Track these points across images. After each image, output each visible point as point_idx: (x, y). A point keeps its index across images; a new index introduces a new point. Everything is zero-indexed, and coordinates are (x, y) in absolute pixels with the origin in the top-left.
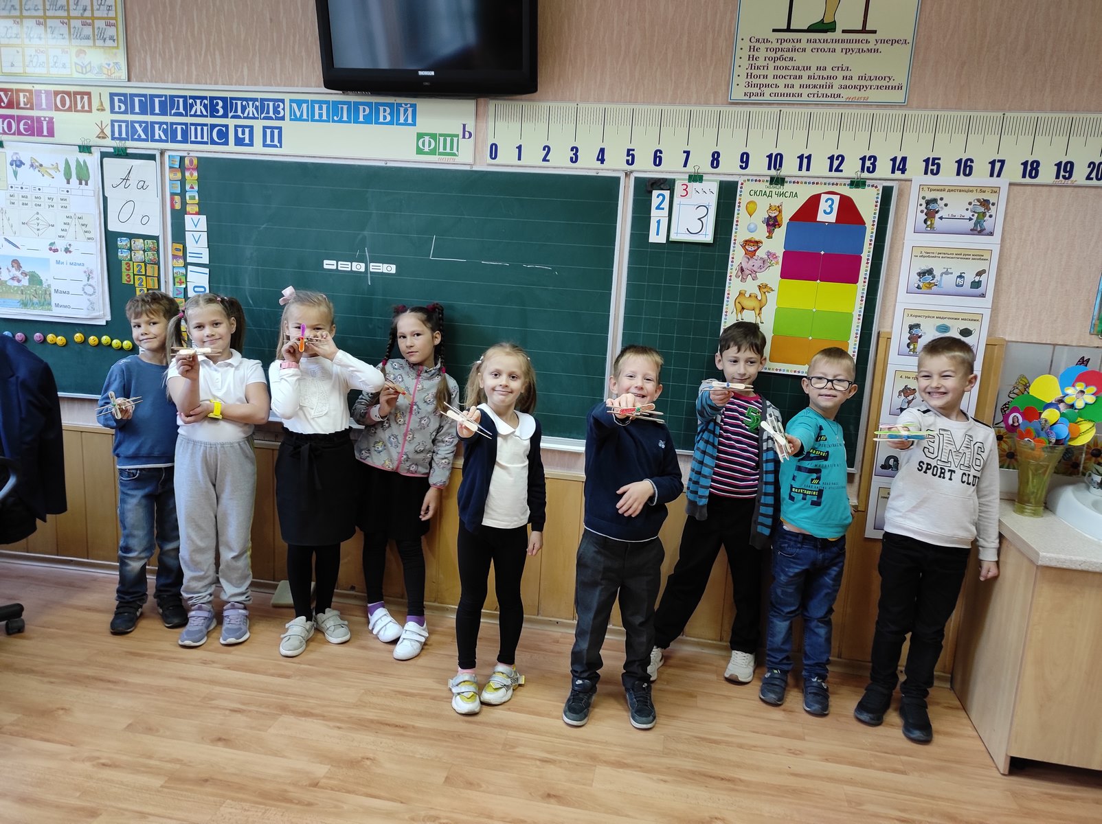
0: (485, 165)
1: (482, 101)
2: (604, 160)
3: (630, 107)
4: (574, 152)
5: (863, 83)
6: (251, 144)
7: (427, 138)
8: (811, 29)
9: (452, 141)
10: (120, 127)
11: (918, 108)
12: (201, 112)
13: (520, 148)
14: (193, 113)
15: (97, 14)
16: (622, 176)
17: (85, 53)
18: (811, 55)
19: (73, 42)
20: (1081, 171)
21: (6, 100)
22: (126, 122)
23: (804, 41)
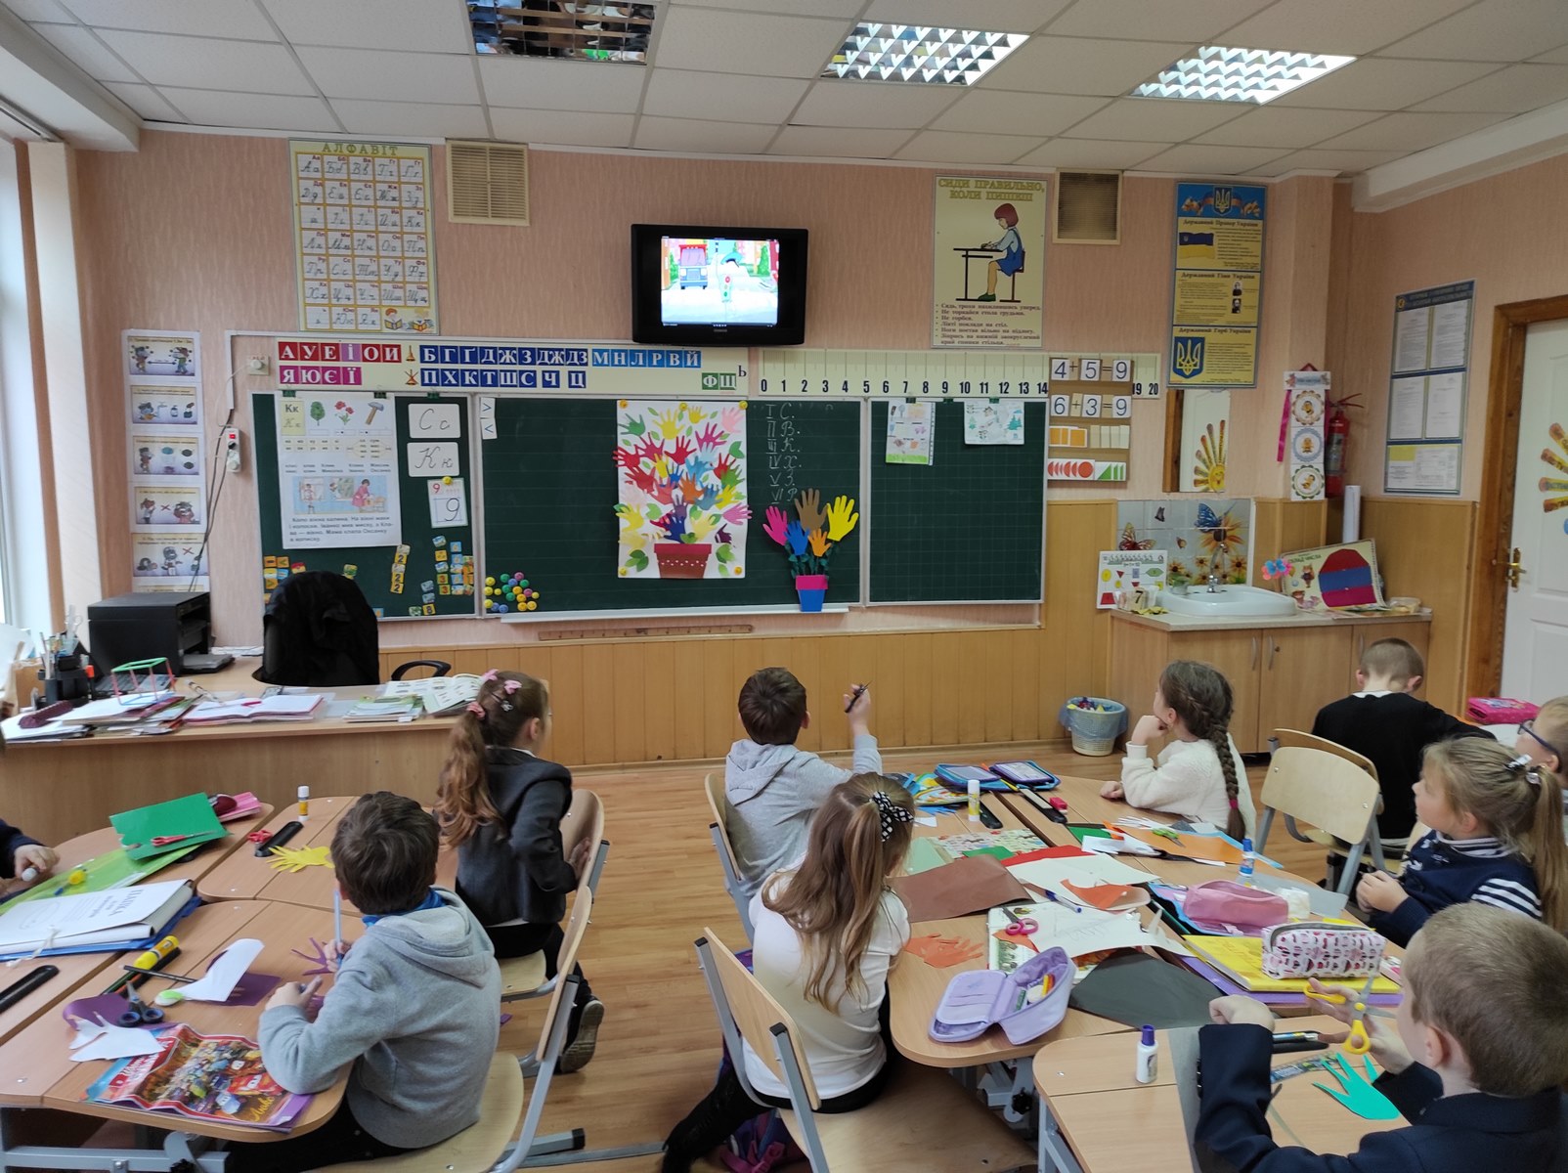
0: (757, 396)
1: (753, 349)
2: (848, 390)
3: (864, 351)
4: (825, 384)
5: (1015, 334)
6: (558, 386)
7: (710, 377)
8: (981, 299)
9: (731, 378)
10: (430, 374)
11: (1050, 351)
12: (510, 360)
13: (784, 382)
14: (502, 361)
15: (408, 279)
16: (862, 401)
17: (395, 311)
18: (981, 316)
19: (384, 303)
20: (1146, 390)
21: (310, 353)
22: (436, 370)
23: (977, 307)
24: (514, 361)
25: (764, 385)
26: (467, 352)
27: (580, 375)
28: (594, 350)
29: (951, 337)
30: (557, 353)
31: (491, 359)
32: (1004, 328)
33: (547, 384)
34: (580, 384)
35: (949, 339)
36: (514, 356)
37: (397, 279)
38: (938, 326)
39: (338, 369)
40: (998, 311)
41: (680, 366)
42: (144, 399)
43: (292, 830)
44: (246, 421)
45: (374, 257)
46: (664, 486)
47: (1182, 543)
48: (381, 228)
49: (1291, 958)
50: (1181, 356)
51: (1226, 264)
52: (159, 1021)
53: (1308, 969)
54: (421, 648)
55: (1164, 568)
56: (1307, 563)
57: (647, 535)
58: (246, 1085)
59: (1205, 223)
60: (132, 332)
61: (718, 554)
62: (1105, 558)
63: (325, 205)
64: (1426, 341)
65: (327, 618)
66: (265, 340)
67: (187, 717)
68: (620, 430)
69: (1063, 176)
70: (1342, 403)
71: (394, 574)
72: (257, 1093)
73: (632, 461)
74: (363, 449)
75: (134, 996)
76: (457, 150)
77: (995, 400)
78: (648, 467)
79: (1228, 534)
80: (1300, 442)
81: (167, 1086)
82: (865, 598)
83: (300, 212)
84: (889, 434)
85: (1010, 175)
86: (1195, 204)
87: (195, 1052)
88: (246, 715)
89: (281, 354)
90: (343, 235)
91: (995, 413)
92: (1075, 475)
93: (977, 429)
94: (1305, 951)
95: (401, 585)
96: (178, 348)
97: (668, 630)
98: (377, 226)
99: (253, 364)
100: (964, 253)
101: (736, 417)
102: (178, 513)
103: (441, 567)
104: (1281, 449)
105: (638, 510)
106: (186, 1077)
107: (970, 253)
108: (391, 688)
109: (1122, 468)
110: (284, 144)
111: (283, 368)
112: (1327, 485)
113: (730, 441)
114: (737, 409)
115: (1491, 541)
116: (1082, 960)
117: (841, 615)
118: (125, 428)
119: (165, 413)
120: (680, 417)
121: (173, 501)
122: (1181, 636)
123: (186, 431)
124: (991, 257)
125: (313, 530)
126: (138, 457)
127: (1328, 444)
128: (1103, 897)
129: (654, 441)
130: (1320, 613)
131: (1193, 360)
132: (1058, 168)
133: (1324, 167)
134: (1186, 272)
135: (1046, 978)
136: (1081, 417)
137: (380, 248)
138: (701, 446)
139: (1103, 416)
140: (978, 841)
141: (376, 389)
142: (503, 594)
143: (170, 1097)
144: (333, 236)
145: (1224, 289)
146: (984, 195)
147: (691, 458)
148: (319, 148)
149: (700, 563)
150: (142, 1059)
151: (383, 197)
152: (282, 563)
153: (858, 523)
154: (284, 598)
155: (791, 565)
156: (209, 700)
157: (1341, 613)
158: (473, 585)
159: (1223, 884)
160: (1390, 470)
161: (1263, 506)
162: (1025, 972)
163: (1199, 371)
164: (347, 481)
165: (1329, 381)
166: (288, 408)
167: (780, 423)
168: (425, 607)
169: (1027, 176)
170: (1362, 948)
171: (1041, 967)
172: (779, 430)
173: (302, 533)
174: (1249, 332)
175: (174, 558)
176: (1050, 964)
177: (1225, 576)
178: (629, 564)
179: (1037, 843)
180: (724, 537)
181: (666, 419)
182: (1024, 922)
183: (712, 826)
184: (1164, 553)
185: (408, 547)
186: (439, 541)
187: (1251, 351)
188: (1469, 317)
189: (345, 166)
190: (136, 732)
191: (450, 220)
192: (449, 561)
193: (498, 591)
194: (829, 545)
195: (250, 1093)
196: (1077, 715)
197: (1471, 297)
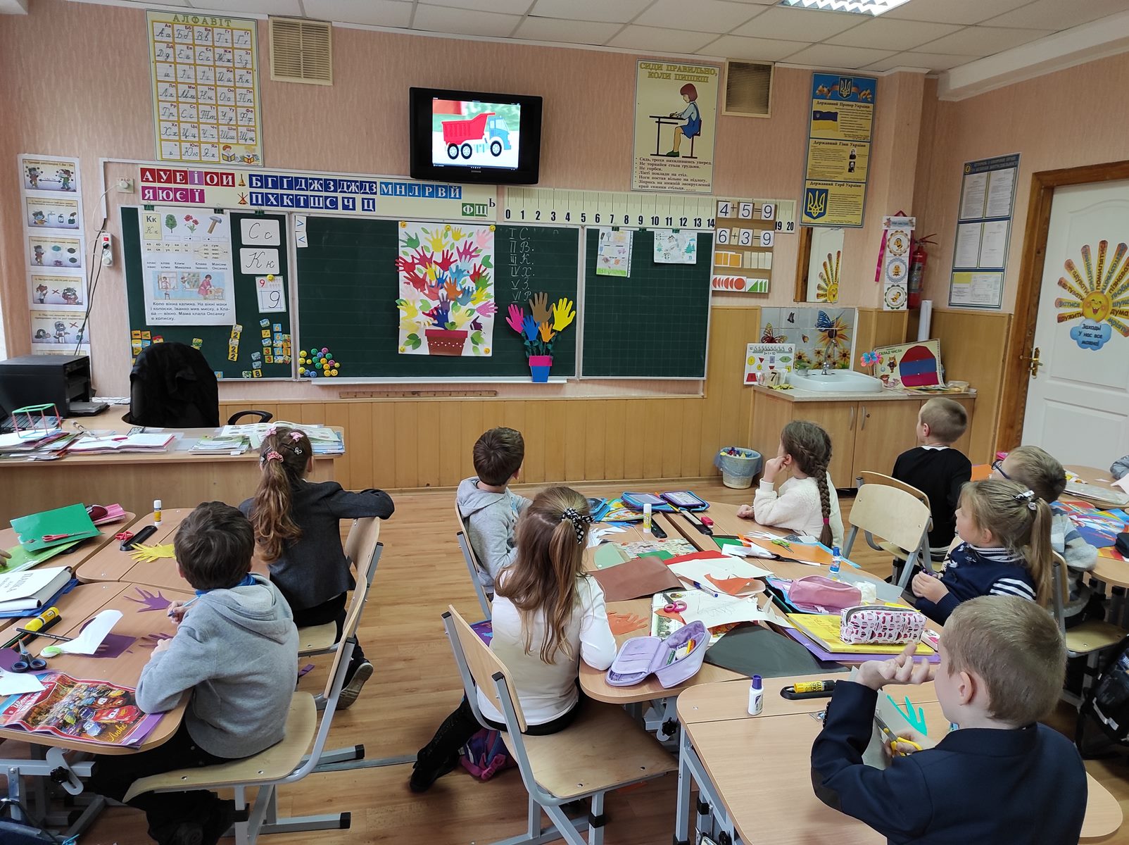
0: (503, 222)
1: (500, 186)
2: (570, 219)
3: (582, 191)
4: (553, 215)
5: (693, 182)
6: (354, 209)
7: (468, 206)
8: (668, 155)
9: (483, 208)
10: (257, 197)
11: (717, 195)
12: (318, 188)
14: (312, 189)
15: (239, 123)
16: (580, 228)
17: (230, 148)
18: (669, 168)
19: (221, 140)
20: (785, 226)
21: (165, 178)
22: (262, 193)
23: (665, 161)
24: (321, 189)
25: (508, 211)
26: (285, 180)
27: (371, 201)
28: (381, 183)
29: (647, 182)
30: (353, 184)
31: (303, 187)
32: (685, 178)
33: (345, 207)
34: (371, 208)
35: (644, 184)
36: (321, 185)
37: (233, 122)
38: (637, 174)
39: (186, 190)
40: (681, 164)
41: (446, 197)
42: (38, 208)
43: (149, 531)
44: (117, 227)
45: (214, 105)
46: (433, 287)
47: (806, 339)
48: (218, 83)
49: (860, 630)
50: (810, 203)
51: (846, 135)
52: (44, 668)
53: (871, 638)
54: (252, 402)
55: (792, 356)
56: (892, 355)
57: (420, 323)
58: (107, 715)
59: (832, 104)
60: (26, 156)
61: (472, 338)
62: (751, 349)
63: (175, 63)
64: (984, 197)
65: (178, 377)
66: (130, 166)
67: (71, 448)
68: (401, 244)
69: (731, 64)
70: (923, 240)
71: (231, 346)
72: (115, 721)
73: (410, 267)
74: (206, 252)
75: (23, 650)
76: (275, 23)
77: (677, 231)
78: (421, 272)
79: (838, 333)
80: (892, 267)
81: (47, 715)
82: (579, 373)
83: (156, 68)
84: (599, 253)
85: (692, 62)
86: (825, 89)
87: (70, 691)
88: (116, 447)
89: (142, 178)
90: (190, 87)
91: (676, 240)
92: (732, 288)
93: (663, 252)
94: (870, 625)
95: (236, 355)
96: (63, 170)
97: (435, 394)
98: (215, 80)
99: (122, 185)
100: (657, 120)
101: (487, 237)
102: (65, 296)
103: (266, 343)
104: (878, 273)
105: (414, 303)
106: (61, 709)
107: (661, 120)
108: (226, 430)
109: (765, 283)
110: (143, 13)
111: (144, 188)
112: (909, 300)
113: (483, 254)
114: (488, 231)
115: (1020, 342)
116: (715, 630)
117: (562, 384)
118: (22, 231)
119: (53, 219)
120: (446, 236)
121: (62, 287)
122: (802, 405)
123: (69, 234)
124: (677, 124)
125: (169, 311)
126: (34, 253)
127: (911, 270)
128: (733, 587)
129: (425, 252)
130: (900, 391)
131: (819, 206)
132: (727, 58)
133: (918, 65)
134: (817, 140)
135: (689, 642)
136: (738, 245)
137: (218, 98)
138: (461, 258)
139: (753, 245)
140: (649, 546)
141: (216, 207)
142: (313, 364)
143: (48, 723)
144: (182, 88)
145: (843, 154)
146: (673, 76)
147: (453, 267)
148: (170, 18)
149: (459, 345)
150: (29, 696)
151: (220, 59)
152: (145, 335)
153: (575, 318)
154: (145, 362)
155: (525, 348)
156: (88, 436)
157: (914, 391)
158: (290, 356)
159: (817, 579)
160: (954, 290)
161: (864, 313)
162: (675, 638)
163: (823, 214)
164: (194, 276)
165: (914, 224)
166: (148, 219)
167: (519, 242)
168: (254, 372)
169: (705, 63)
170: (909, 623)
171: (687, 634)
172: (519, 248)
173: (160, 313)
174: (860, 186)
175: (63, 330)
176: (692, 633)
177: (834, 363)
178: (407, 344)
179: (691, 549)
180: (477, 326)
181: (435, 238)
182: (677, 603)
183: (458, 534)
184: (793, 346)
185: (240, 328)
186: (265, 323)
187: (861, 200)
188: (1014, 181)
189: (191, 33)
190: (31, 458)
191: (272, 79)
192: (272, 338)
193: (309, 361)
194: (554, 334)
195: (109, 721)
196: (727, 460)
197: (1016, 166)
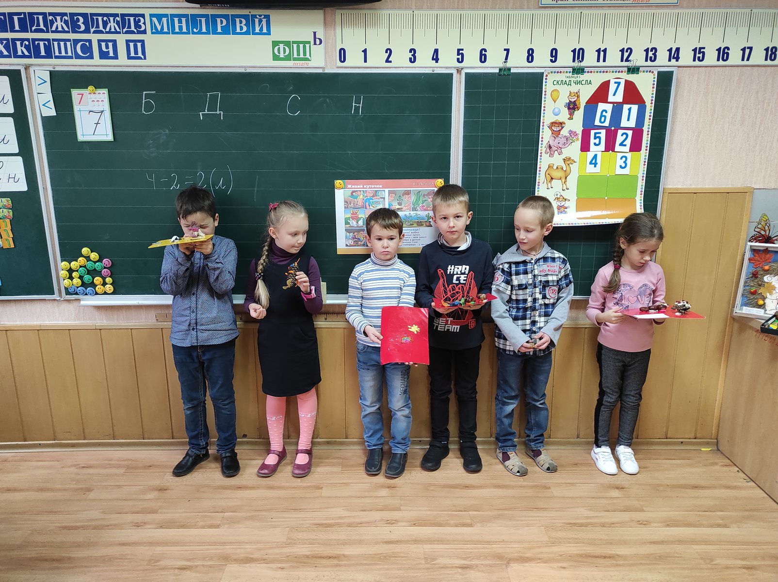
0: (334, 67)
1: (328, 10)
2: (438, 59)
3: (459, 12)
4: (413, 53)
6: (116, 57)
7: (281, 46)
9: (304, 47)
11: (688, 7)
12: (62, 27)
13: (365, 51)
14: (54, 28)
16: (454, 72)
24: (66, 29)
25: (342, 53)
26: (16, 18)
27: (139, 45)
28: (151, 16)
30: (112, 19)
31: (42, 26)
33: (104, 55)
34: (140, 54)
36: (66, 22)
41: (247, 33)
